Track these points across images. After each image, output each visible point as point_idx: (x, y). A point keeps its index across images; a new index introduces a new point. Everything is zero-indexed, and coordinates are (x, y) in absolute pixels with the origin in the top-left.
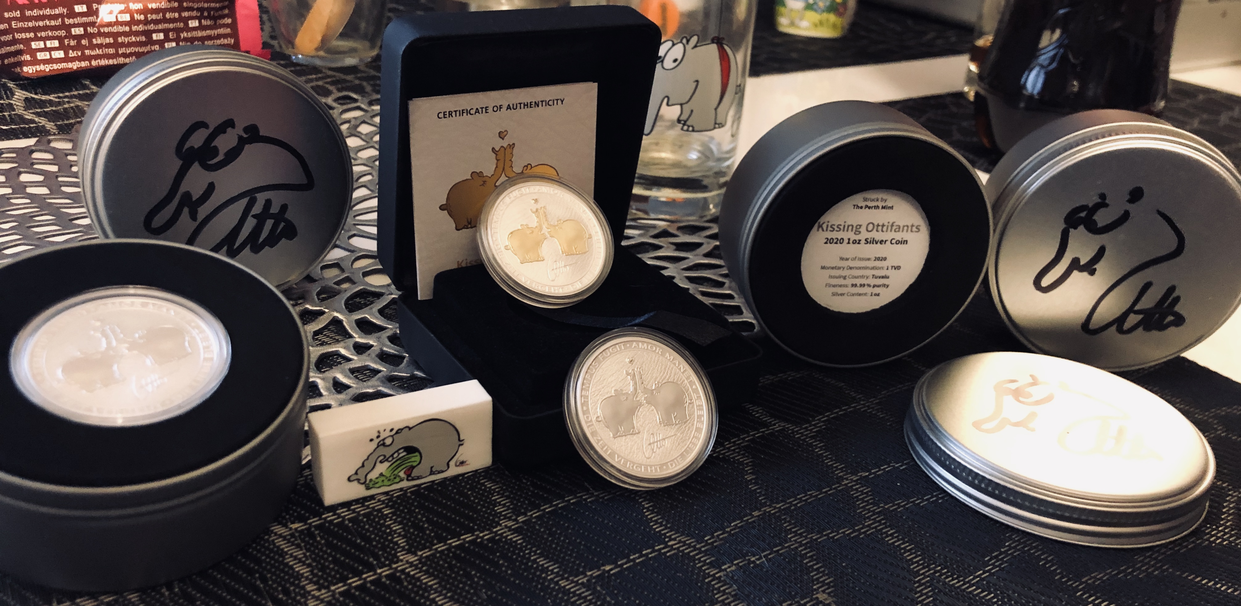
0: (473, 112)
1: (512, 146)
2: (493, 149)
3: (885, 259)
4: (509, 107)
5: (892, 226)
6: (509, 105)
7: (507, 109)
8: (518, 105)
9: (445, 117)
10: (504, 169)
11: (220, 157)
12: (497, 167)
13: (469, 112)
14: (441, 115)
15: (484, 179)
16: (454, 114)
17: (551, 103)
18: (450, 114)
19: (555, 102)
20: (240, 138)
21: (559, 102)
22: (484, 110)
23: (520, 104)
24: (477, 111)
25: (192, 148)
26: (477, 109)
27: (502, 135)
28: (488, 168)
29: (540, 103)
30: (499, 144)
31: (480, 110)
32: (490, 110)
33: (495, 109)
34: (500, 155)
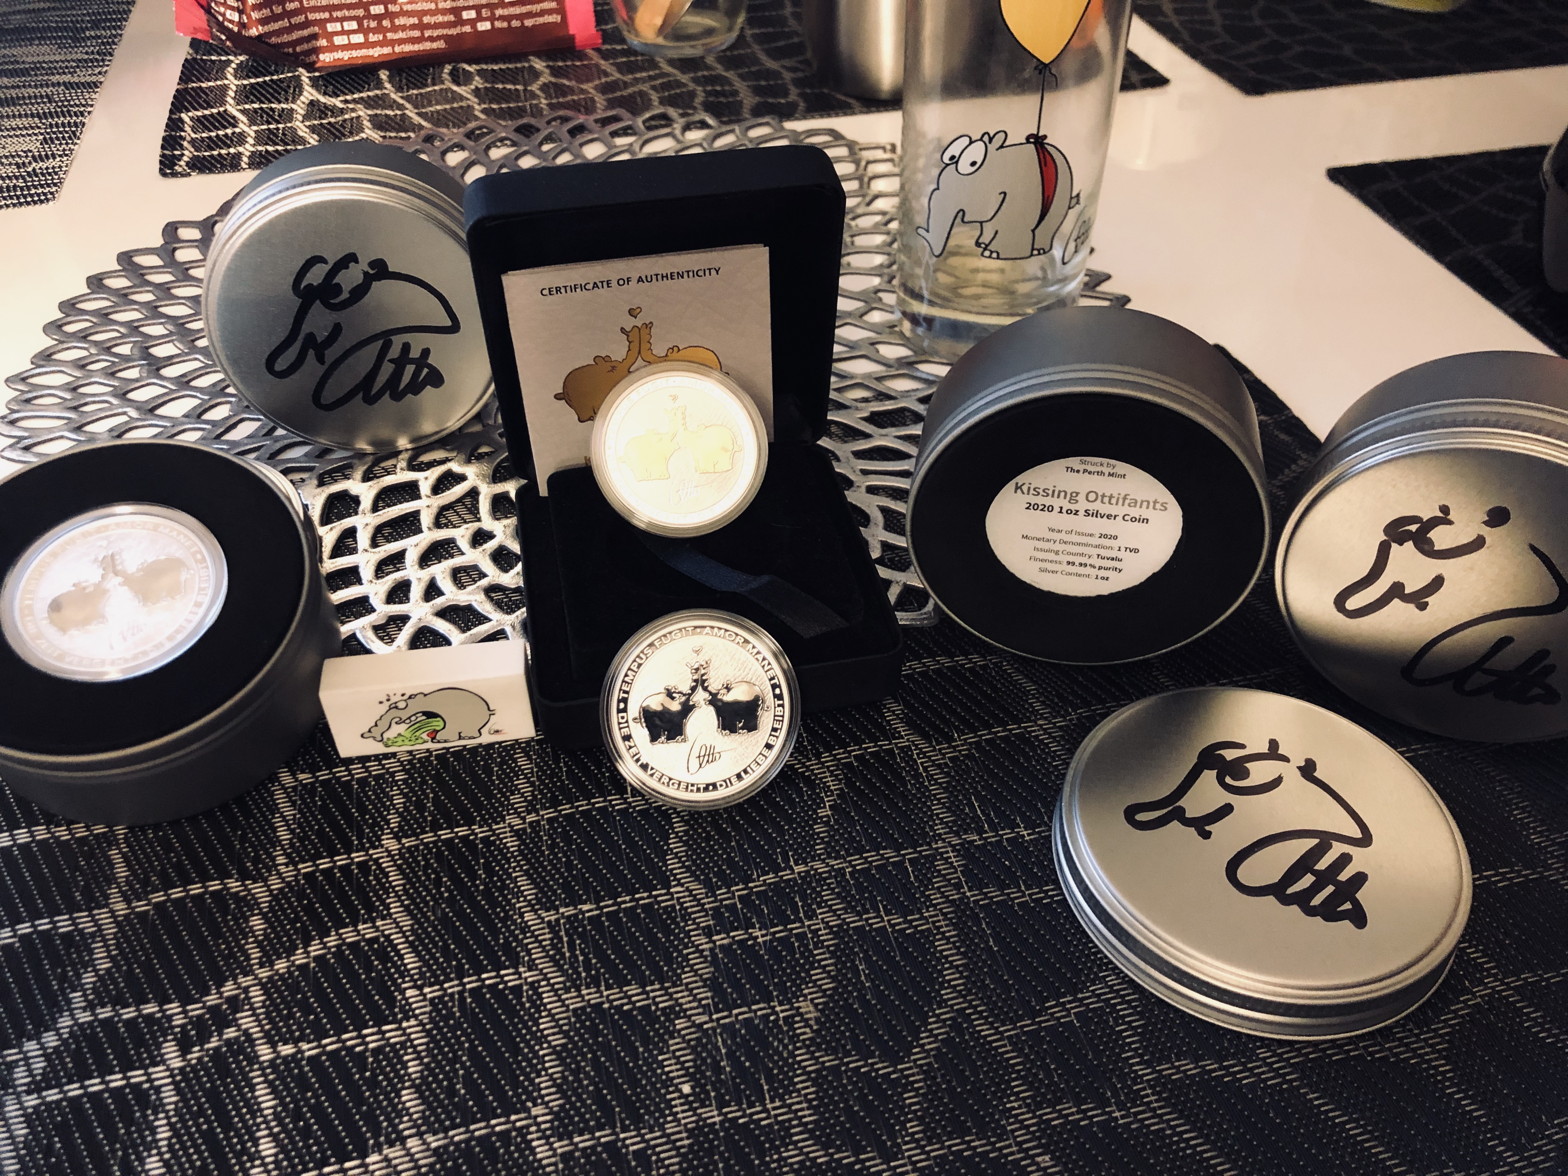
0: (590, 286)
1: (649, 326)
2: (622, 329)
3: (1116, 538)
4: (640, 280)
5: (1125, 499)
6: (640, 277)
7: (638, 281)
8: (654, 277)
9: (551, 294)
10: (639, 353)
11: (345, 295)
12: (629, 350)
13: (583, 287)
14: (546, 292)
15: (614, 364)
16: (563, 290)
17: (700, 273)
18: (558, 290)
19: (707, 272)
20: (366, 274)
21: (713, 272)
22: (605, 284)
23: (657, 275)
24: (595, 285)
25: (310, 285)
26: (595, 283)
27: (632, 313)
28: (618, 350)
29: (685, 274)
30: (629, 323)
31: (600, 285)
32: (614, 283)
33: (621, 282)
34: (634, 336)
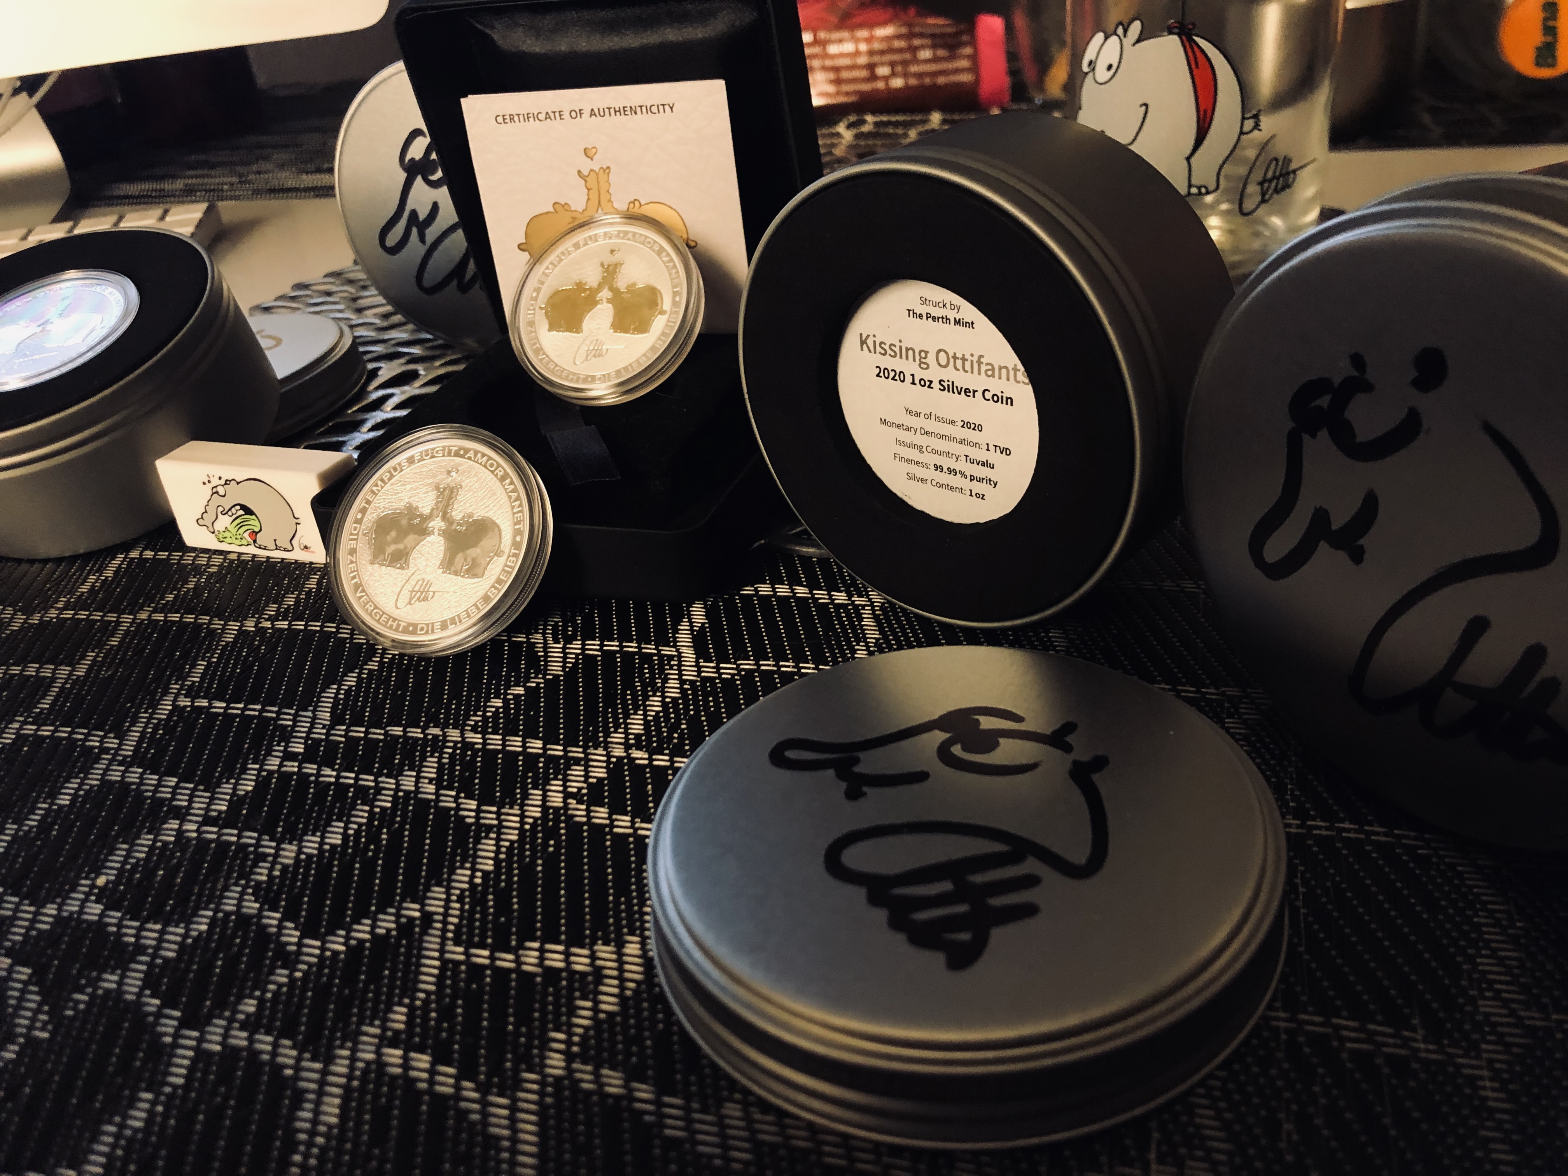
0: (542, 116)
1: (606, 171)
2: (579, 172)
3: (980, 428)
4: (592, 113)
5: (980, 363)
6: (592, 110)
7: (591, 115)
8: (607, 111)
9: (505, 123)
10: (599, 204)
11: (440, 173)
12: (589, 199)
13: (536, 117)
14: (500, 119)
15: (574, 215)
16: (516, 118)
17: (654, 109)
18: (512, 118)
19: (661, 108)
21: (667, 107)
22: (557, 114)
23: (609, 109)
24: (548, 116)
25: (412, 160)
26: (547, 113)
27: (589, 153)
28: (578, 201)
29: (638, 109)
30: (586, 166)
31: (552, 115)
32: (566, 115)
33: (573, 114)
34: (592, 182)
